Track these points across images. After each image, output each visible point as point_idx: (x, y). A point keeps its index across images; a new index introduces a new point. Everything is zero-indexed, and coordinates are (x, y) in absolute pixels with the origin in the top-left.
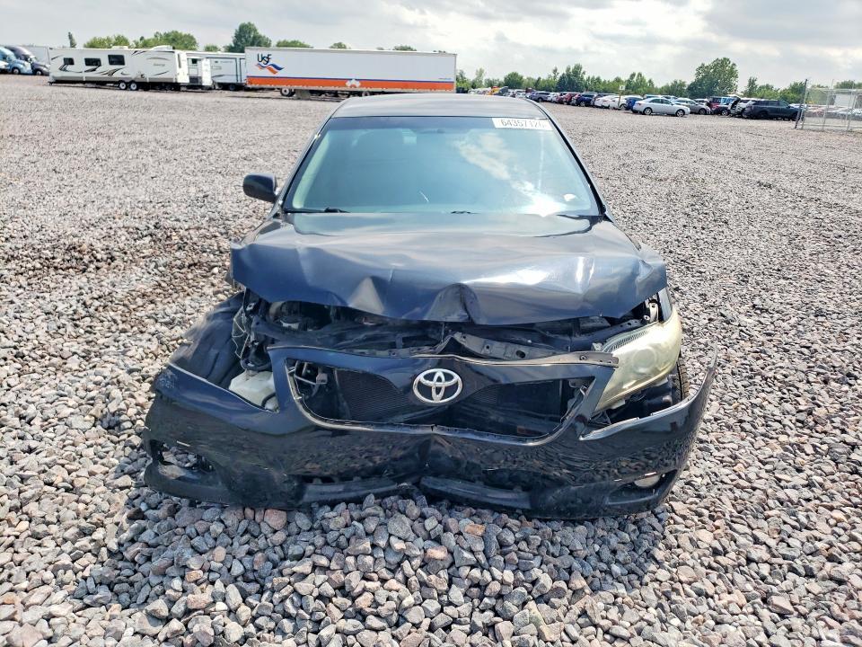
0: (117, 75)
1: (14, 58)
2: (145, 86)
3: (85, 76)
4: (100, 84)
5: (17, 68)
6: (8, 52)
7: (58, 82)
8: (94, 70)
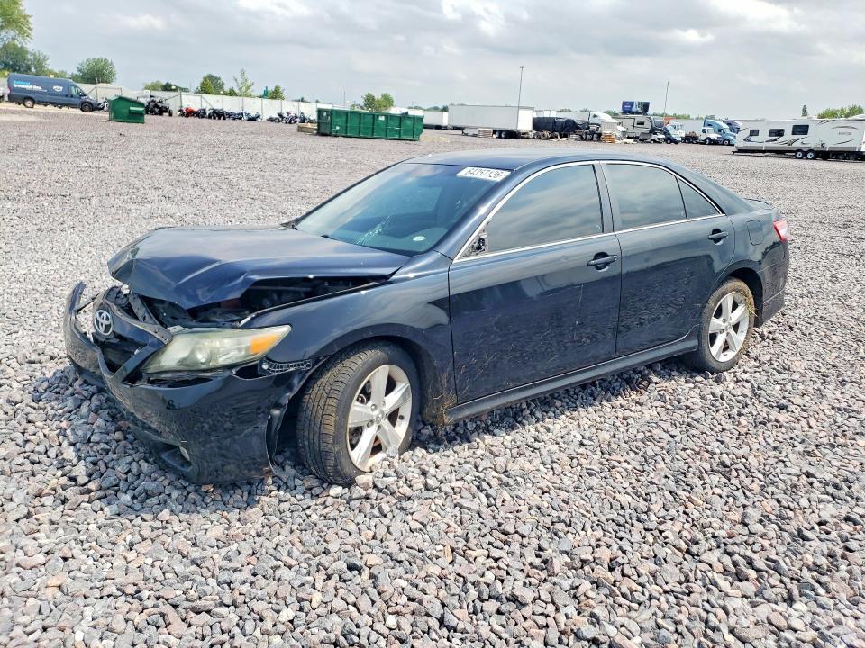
0: (797, 145)
1: (728, 131)
2: (823, 155)
3: (765, 146)
4: (779, 153)
5: (728, 140)
6: (725, 126)
7: (740, 151)
8: (775, 140)
